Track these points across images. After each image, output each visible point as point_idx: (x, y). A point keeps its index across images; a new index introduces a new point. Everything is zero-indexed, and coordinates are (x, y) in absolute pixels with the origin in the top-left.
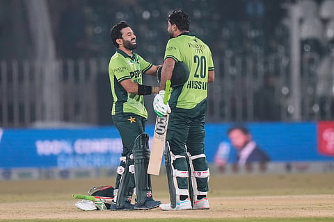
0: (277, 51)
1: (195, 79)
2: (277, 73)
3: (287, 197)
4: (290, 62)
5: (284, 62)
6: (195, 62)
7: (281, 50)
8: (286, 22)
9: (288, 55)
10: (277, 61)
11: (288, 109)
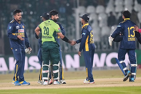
0: (70, 26)
1: (45, 35)
2: (71, 34)
3: (75, 80)
4: (76, 30)
5: (73, 30)
6: (44, 29)
7: (72, 25)
8: (74, 15)
9: (75, 27)
10: (71, 29)
11: (75, 48)
